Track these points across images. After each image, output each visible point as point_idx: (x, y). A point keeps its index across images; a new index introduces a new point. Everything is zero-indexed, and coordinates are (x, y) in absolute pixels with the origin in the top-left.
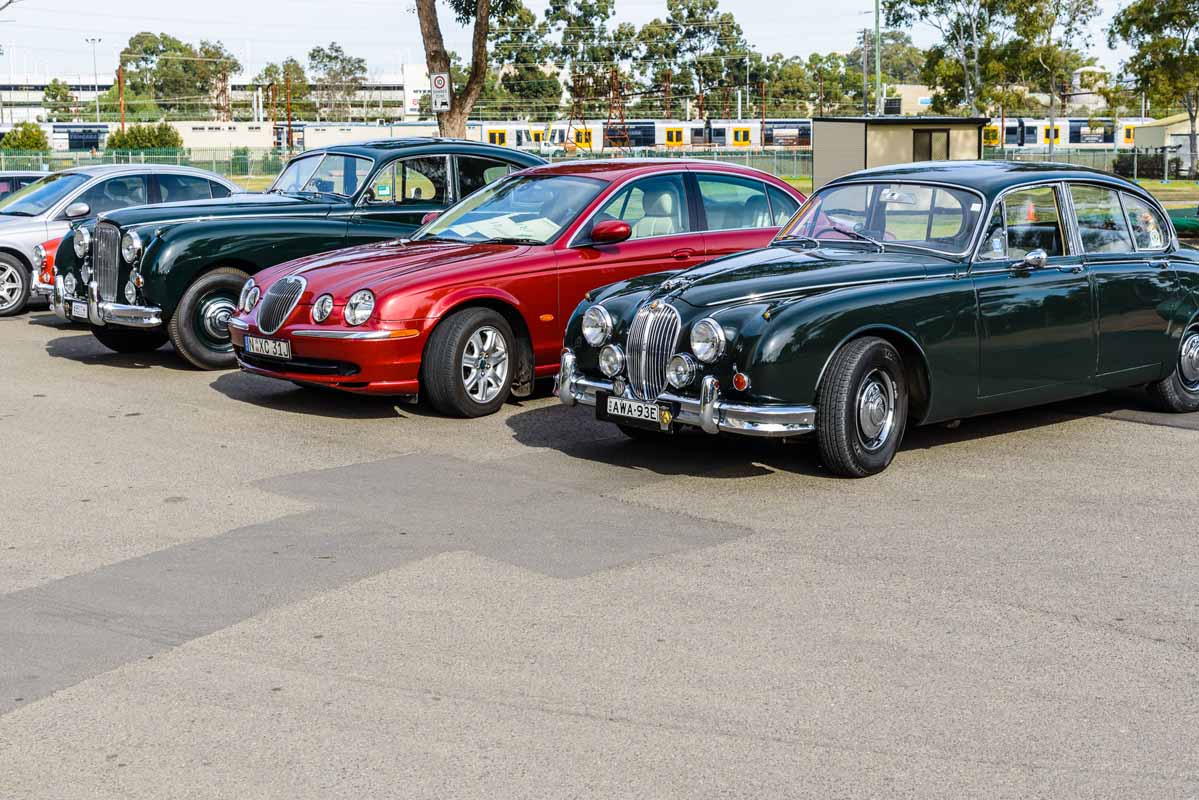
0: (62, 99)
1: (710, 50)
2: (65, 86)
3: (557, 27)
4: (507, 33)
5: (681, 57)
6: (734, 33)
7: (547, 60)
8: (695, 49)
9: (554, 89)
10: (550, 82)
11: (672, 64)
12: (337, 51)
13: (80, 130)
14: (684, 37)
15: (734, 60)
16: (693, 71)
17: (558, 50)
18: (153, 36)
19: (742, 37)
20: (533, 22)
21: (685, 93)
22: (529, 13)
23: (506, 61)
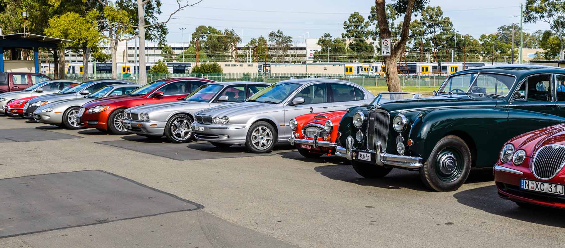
0: (169, 53)
1: (439, 33)
2: (170, 47)
3: (373, 23)
4: (352, 26)
5: (427, 36)
6: (450, 26)
7: (369, 37)
8: (432, 32)
9: (372, 49)
10: (370, 46)
11: (422, 39)
12: (280, 33)
13: (177, 65)
14: (428, 27)
15: (449, 37)
16: (431, 42)
17: (374, 33)
18: (206, 27)
19: (453, 27)
20: (363, 21)
21: (428, 51)
22: (361, 17)
23: (351, 38)
